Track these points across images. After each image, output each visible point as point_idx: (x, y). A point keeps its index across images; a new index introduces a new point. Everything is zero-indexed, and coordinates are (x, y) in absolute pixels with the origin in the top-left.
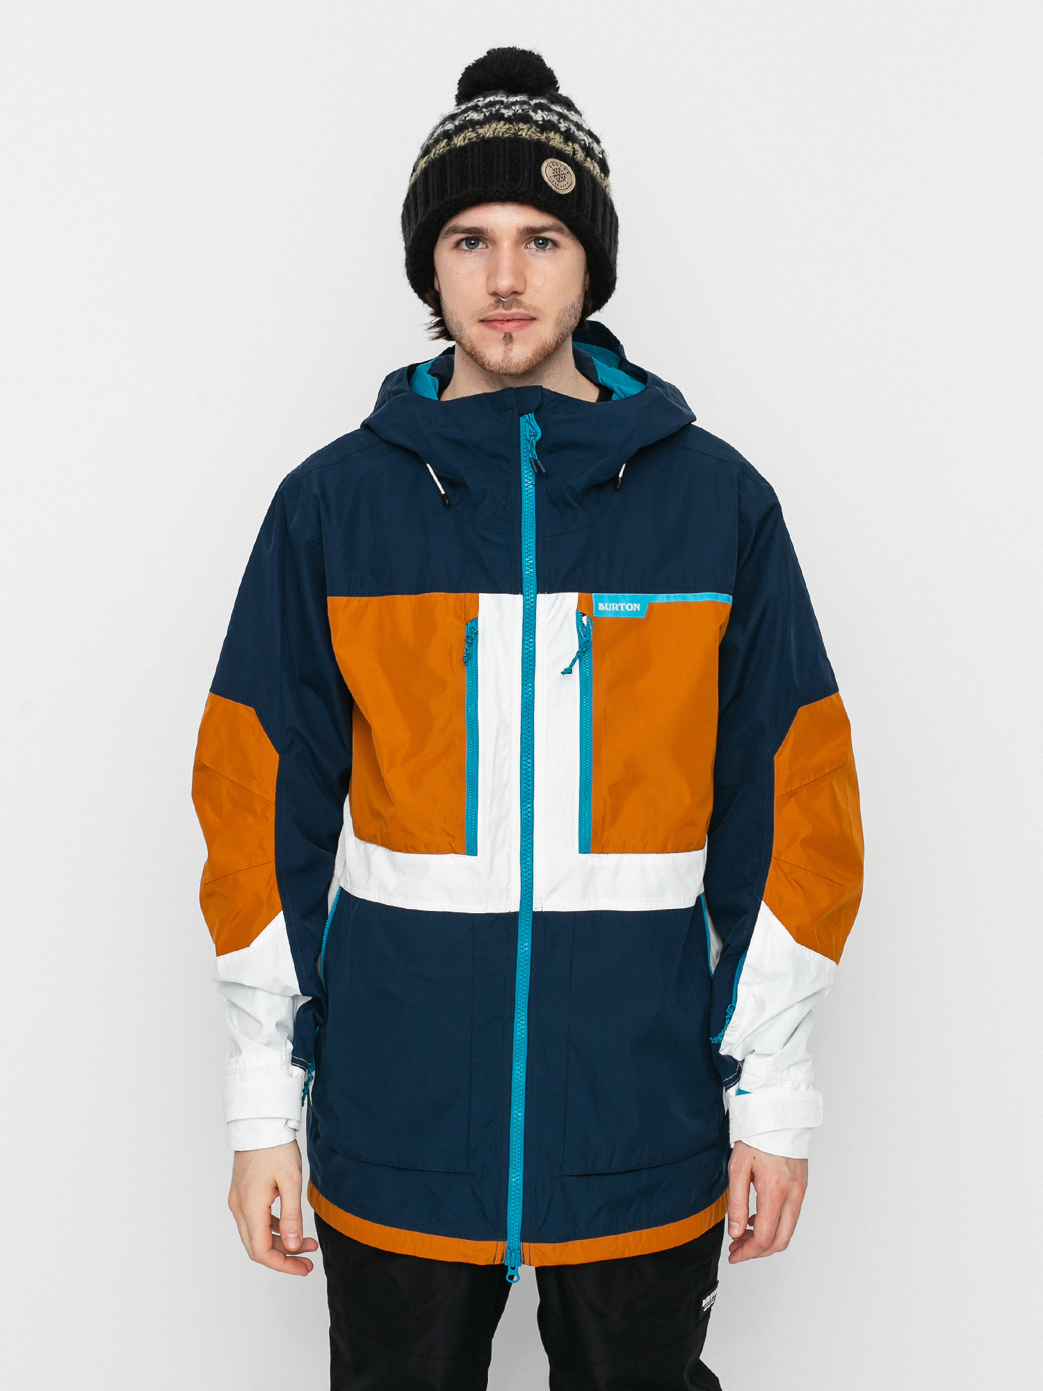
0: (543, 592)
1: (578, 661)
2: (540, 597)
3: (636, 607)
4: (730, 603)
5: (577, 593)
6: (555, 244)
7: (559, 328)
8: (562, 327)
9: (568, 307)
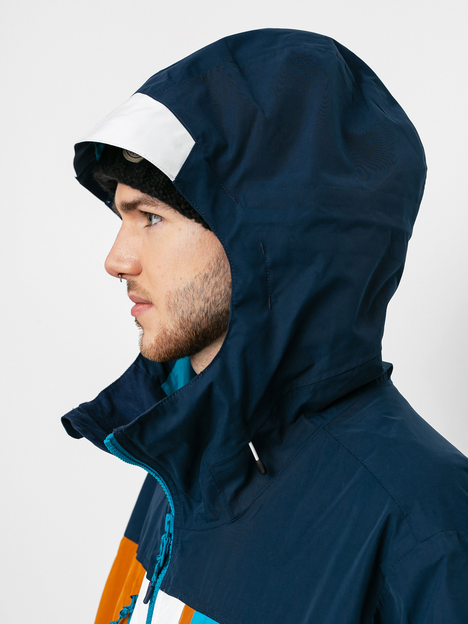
0: (162, 589)
2: (160, 591)
6: (162, 219)
7: (176, 315)
8: (180, 313)
9: (181, 289)
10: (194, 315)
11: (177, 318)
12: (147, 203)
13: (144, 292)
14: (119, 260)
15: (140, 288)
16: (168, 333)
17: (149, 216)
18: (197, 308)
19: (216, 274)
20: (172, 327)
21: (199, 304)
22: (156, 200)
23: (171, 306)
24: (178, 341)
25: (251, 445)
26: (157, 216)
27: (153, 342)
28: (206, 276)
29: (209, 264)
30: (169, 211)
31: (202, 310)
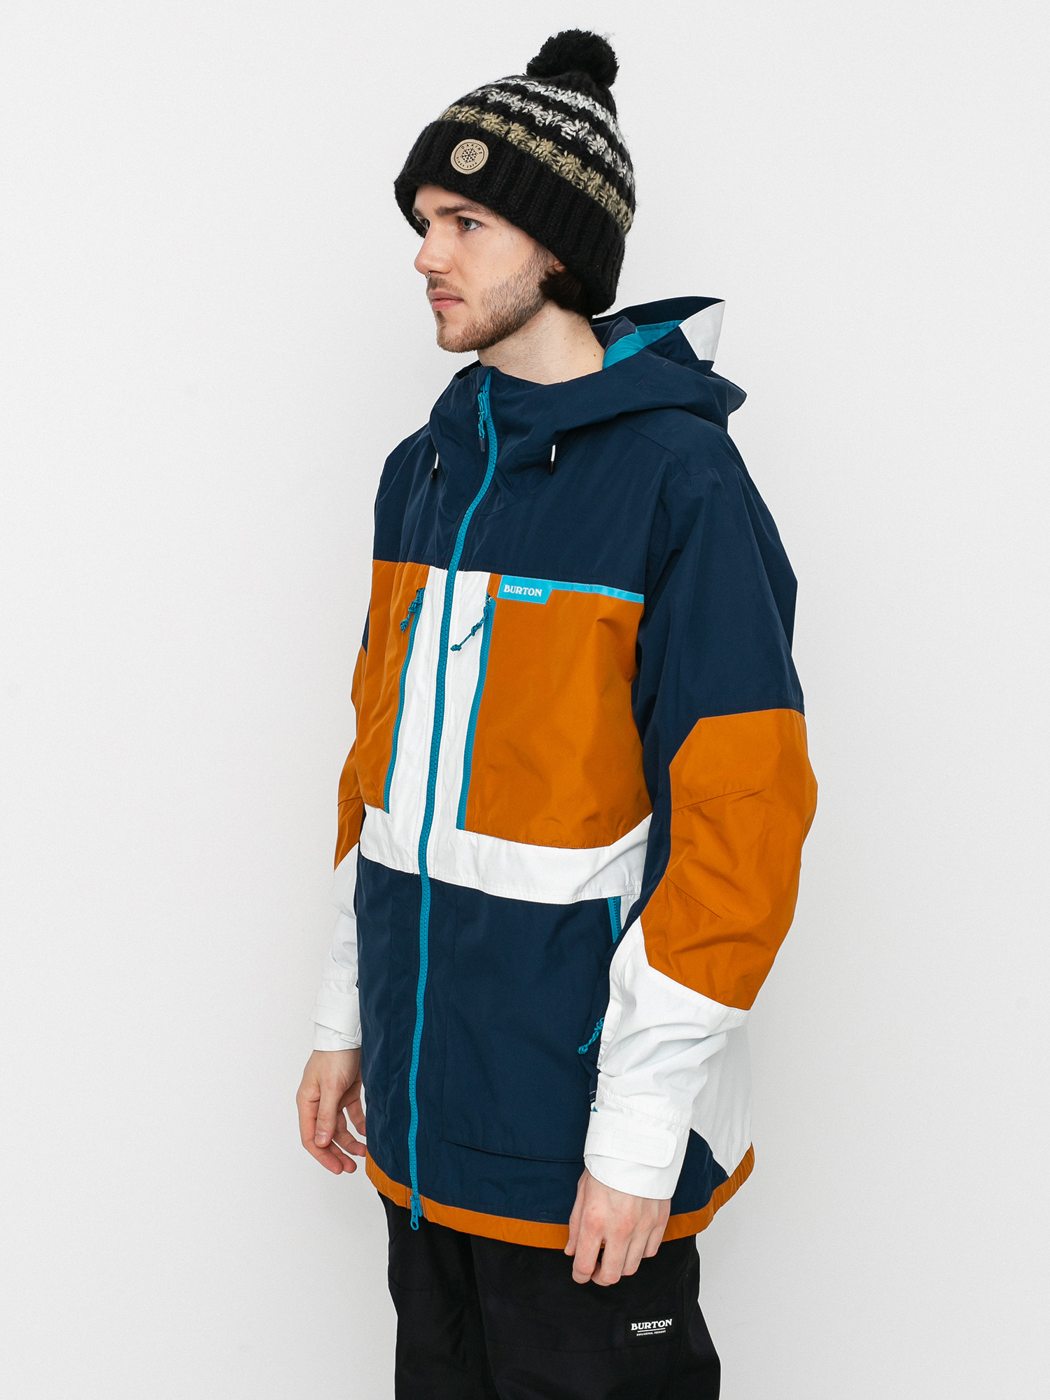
0: (461, 570)
1: (480, 632)
2: (458, 572)
3: (539, 592)
4: (642, 602)
5: (490, 573)
6: (480, 224)
7: (489, 309)
8: (493, 307)
9: (497, 287)
10: (505, 310)
11: (489, 312)
12: (470, 210)
13: (456, 289)
14: (433, 259)
15: (451, 286)
16: (478, 326)
17: (467, 222)
18: (509, 303)
19: (527, 274)
20: (483, 320)
21: (511, 300)
22: (476, 205)
23: (485, 302)
24: (486, 332)
25: (554, 447)
26: (477, 222)
27: (460, 333)
28: (520, 276)
29: (523, 266)
30: (491, 218)
31: (512, 305)
